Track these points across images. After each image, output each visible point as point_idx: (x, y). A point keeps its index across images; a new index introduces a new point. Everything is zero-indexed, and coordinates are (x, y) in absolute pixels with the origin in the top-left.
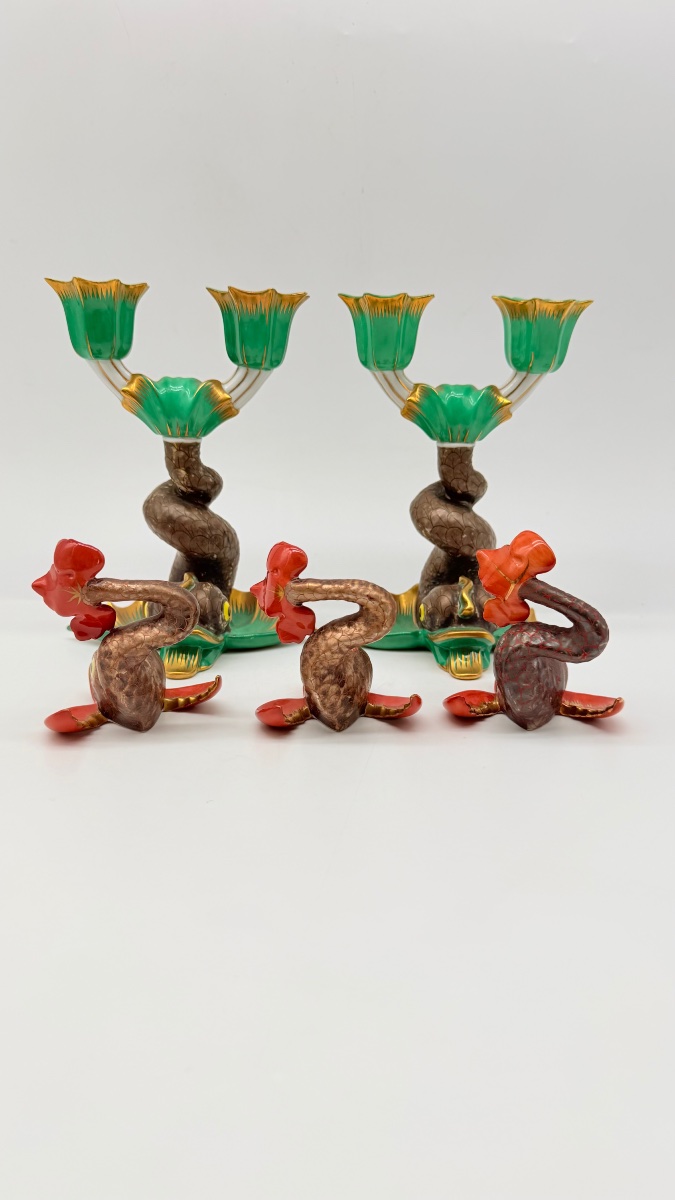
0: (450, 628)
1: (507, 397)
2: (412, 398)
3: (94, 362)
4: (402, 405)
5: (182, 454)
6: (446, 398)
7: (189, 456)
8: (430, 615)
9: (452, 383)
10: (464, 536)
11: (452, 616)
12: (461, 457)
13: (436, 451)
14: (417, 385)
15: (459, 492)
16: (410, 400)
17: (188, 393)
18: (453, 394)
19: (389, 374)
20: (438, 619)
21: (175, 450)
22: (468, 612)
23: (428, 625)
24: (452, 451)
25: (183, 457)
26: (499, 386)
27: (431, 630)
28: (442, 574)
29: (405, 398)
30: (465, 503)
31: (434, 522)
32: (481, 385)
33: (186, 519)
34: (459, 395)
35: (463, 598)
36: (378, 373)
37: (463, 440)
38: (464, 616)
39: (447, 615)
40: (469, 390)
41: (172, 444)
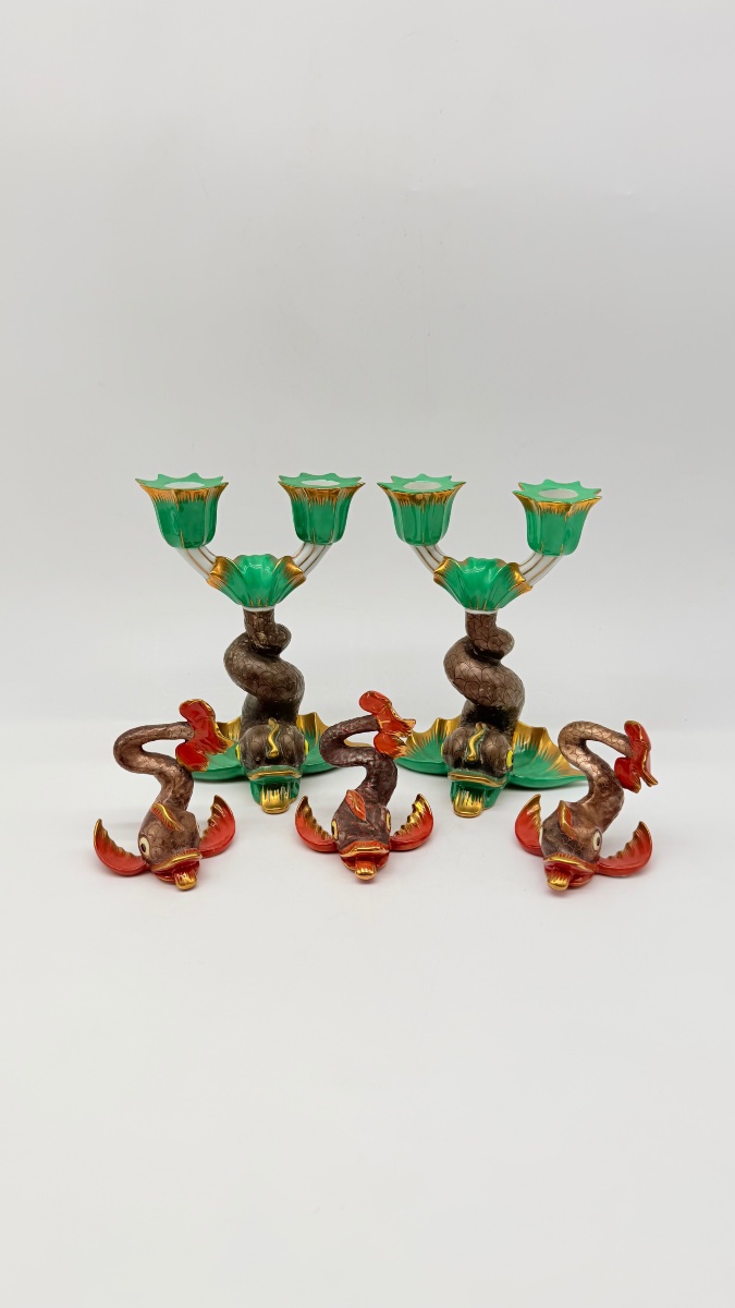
2: (440, 569)
3: (184, 550)
7: (267, 621)
11: (460, 759)
16: (438, 571)
17: (268, 569)
19: (421, 548)
21: (255, 618)
22: (473, 758)
25: (263, 623)
29: (435, 568)
30: (492, 658)
31: (457, 675)
33: (268, 674)
38: (470, 762)
41: (254, 613)
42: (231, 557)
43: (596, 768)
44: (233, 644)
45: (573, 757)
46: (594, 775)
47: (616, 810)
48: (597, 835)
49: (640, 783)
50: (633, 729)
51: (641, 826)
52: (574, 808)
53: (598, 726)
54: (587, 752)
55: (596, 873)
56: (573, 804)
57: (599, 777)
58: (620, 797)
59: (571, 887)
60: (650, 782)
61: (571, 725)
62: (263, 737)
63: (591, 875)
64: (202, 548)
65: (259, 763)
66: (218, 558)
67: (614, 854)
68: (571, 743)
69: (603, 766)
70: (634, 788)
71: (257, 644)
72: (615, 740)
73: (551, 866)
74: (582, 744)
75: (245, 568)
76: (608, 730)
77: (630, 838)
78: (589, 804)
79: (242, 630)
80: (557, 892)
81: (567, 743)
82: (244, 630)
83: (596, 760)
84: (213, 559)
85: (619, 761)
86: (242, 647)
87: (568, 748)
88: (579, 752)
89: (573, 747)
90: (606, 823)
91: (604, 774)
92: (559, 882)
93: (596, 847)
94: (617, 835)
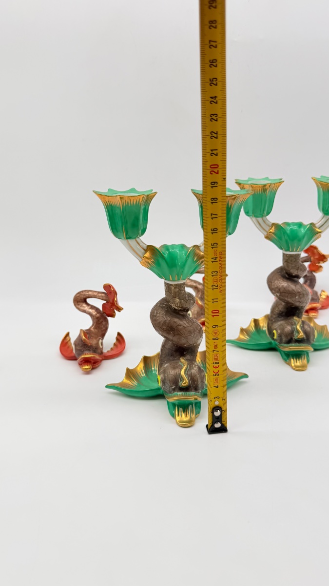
0: (290, 345)
1: (319, 228)
2: (271, 231)
4: (266, 233)
5: (177, 289)
6: (288, 229)
7: (181, 290)
8: (280, 336)
9: (290, 221)
10: (297, 297)
11: (292, 338)
12: (295, 259)
13: (282, 255)
14: (273, 224)
15: (294, 275)
16: (270, 232)
18: (292, 227)
19: (260, 219)
20: (284, 340)
21: (173, 288)
22: (300, 337)
23: (279, 341)
24: (291, 256)
25: (178, 291)
26: (315, 222)
27: (280, 343)
28: (283, 312)
29: (267, 230)
30: (296, 279)
31: (281, 291)
32: (307, 222)
33: (181, 327)
34: (295, 227)
35: (297, 330)
36: (254, 219)
37: (296, 251)
38: (299, 338)
39: (289, 338)
40: (300, 225)
41: (171, 285)
42: (157, 245)
43: (94, 311)
44: (156, 305)
45: (82, 308)
46: (94, 314)
47: (106, 329)
48: (100, 341)
49: (115, 312)
50: (108, 287)
51: (119, 334)
52: (88, 332)
53: (91, 291)
54: (88, 304)
55: (103, 360)
56: (86, 330)
57: (96, 314)
58: (107, 321)
59: (93, 368)
60: (119, 309)
61: (78, 293)
62: (177, 371)
63: (101, 361)
64: (137, 239)
65: (174, 390)
66: (148, 246)
67: (109, 349)
68: (80, 302)
69: (97, 309)
70: (113, 316)
71: (173, 306)
72: (100, 295)
73: (82, 361)
74: (85, 301)
75: (166, 252)
76: (96, 292)
77: (114, 341)
78: (94, 328)
79: (163, 295)
80: (87, 372)
81: (78, 302)
82: (163, 296)
83: (93, 307)
84: (145, 247)
85: (104, 305)
86: (162, 307)
87: (79, 305)
88: (84, 305)
89: (81, 303)
90: (103, 335)
91: (98, 313)
92: (87, 367)
93: (101, 347)
94: (109, 340)
